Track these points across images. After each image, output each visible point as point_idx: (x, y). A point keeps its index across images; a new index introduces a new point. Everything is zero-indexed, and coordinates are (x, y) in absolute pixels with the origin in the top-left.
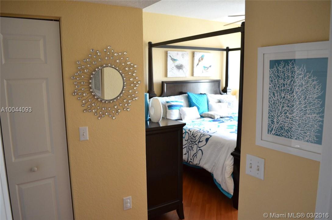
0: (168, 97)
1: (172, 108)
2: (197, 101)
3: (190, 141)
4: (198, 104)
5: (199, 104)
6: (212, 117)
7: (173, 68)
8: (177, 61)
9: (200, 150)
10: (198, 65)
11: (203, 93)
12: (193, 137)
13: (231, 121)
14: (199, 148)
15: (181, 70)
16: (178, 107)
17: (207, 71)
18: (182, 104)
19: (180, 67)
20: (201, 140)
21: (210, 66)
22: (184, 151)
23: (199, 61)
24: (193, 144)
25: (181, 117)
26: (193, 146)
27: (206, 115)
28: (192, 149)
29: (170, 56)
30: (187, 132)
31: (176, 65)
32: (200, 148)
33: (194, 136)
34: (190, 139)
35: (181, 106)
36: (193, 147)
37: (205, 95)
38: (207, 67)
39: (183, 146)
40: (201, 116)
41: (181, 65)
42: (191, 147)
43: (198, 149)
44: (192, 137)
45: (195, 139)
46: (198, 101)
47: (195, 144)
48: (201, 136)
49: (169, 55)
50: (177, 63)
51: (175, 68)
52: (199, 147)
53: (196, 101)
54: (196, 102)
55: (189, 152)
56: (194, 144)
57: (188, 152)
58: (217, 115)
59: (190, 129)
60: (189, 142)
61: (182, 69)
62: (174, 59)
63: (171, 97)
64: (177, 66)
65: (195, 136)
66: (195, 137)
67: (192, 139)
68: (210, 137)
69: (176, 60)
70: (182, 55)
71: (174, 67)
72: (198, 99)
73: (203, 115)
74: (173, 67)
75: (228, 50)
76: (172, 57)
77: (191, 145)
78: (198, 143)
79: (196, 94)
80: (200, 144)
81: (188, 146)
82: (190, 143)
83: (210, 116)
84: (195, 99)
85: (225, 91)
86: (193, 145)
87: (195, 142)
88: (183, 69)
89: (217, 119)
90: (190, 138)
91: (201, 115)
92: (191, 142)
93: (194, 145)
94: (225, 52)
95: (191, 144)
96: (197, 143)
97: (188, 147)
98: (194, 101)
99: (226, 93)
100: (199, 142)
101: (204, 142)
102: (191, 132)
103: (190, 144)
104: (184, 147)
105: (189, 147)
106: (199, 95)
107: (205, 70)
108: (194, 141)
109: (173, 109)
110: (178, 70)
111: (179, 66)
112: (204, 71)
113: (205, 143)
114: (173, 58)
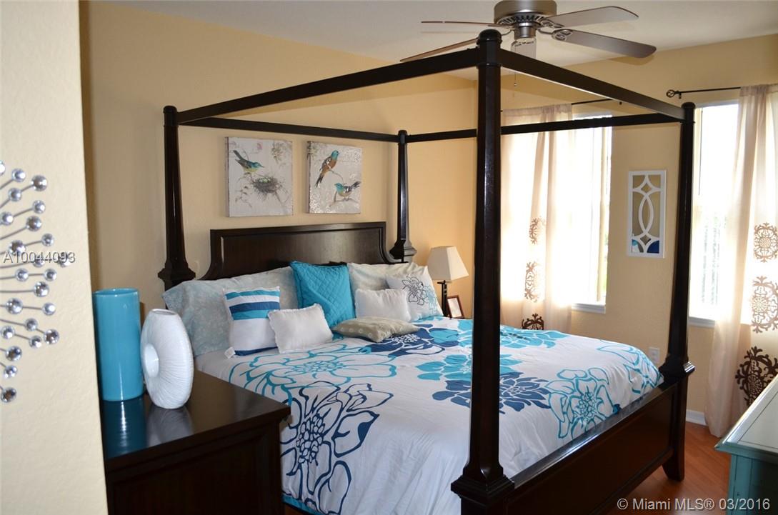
0: (233, 279)
1: (245, 313)
2: (320, 287)
3: (306, 430)
4: (325, 297)
5: (328, 296)
6: (370, 336)
7: (245, 190)
8: (260, 168)
9: (340, 467)
10: (320, 179)
11: (338, 261)
12: (316, 418)
13: (426, 347)
14: (338, 455)
15: (270, 195)
16: (264, 309)
17: (347, 198)
18: (276, 299)
19: (267, 186)
20: (341, 431)
21: (356, 184)
22: (287, 463)
23: (325, 168)
24: (316, 440)
25: (274, 340)
26: (315, 449)
27: (351, 330)
28: (315, 458)
29: (236, 152)
30: (295, 400)
31: (255, 179)
32: (341, 459)
33: (317, 415)
34: (305, 423)
35: (273, 306)
36: (316, 453)
37: (344, 268)
38: (346, 187)
39: (283, 446)
40: (334, 332)
41: (272, 179)
42: (310, 449)
43: (334, 460)
44: (311, 416)
45: (323, 425)
46: (324, 286)
47: (323, 442)
48: (342, 415)
49: (232, 148)
50: (258, 174)
51: (251, 187)
52: (338, 452)
53: (317, 287)
54: (318, 291)
55: (304, 466)
56: (320, 440)
57: (300, 467)
58: (383, 329)
59: (303, 388)
60: (303, 434)
61: (274, 192)
62: (248, 162)
63: (242, 277)
64: (258, 181)
65: (322, 413)
66: (322, 418)
67: (312, 423)
68: (372, 422)
69: (254, 164)
70: (273, 149)
71: (248, 186)
72: (323, 282)
73: (342, 330)
74: (246, 187)
75: (403, 139)
76: (243, 155)
77: (308, 445)
78: (333, 438)
79: (317, 265)
80: (342, 444)
81: (300, 447)
82: (306, 437)
83: (360, 332)
84: (316, 282)
85: (399, 252)
86: (315, 443)
87: (322, 435)
88: (278, 191)
89: (384, 341)
90: (304, 420)
91: (335, 329)
92: (310, 433)
93: (319, 445)
94: (395, 146)
95: (309, 440)
96: (328, 438)
97: (298, 449)
98: (312, 286)
99: (400, 260)
100: (337, 435)
101: (354, 438)
102: (307, 398)
103: (306, 441)
104: (284, 448)
105: (302, 452)
106: (326, 268)
107: (341, 195)
108: (320, 431)
109: (248, 317)
110: (261, 194)
111: (263, 183)
112: (339, 198)
113: (358, 441)
114: (246, 159)
